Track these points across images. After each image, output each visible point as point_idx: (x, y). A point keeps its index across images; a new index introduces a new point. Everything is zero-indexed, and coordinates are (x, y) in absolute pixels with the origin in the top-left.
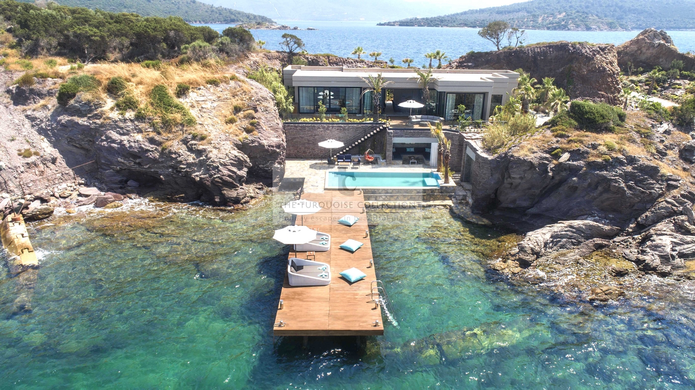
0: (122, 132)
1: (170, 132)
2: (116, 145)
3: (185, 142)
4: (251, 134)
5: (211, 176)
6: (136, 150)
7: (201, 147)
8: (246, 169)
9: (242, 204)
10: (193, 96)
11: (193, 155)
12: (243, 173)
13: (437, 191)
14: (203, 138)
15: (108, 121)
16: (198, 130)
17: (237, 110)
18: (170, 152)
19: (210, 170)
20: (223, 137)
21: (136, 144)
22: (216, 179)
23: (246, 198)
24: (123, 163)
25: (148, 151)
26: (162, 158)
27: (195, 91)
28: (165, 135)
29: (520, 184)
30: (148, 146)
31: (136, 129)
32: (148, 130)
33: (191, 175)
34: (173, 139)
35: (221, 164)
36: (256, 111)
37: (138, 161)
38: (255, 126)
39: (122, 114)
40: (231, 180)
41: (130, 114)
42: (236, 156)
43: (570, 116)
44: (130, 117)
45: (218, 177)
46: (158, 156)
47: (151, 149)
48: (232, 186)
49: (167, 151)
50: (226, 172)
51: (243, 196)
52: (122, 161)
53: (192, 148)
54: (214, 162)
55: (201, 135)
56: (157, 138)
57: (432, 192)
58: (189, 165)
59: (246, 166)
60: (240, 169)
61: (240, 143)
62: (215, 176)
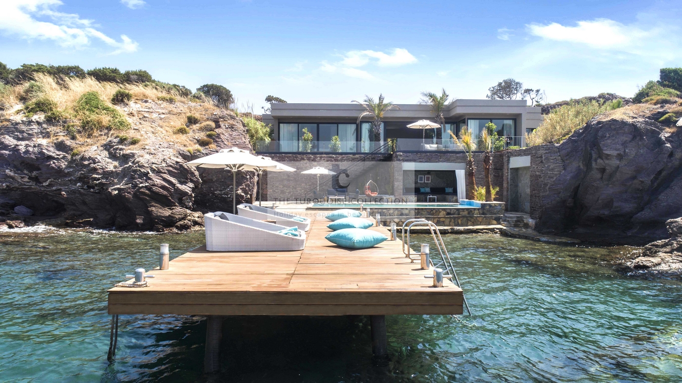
0: (21, 137)
1: (89, 136)
2: (7, 152)
3: (107, 147)
4: (207, 147)
5: (135, 186)
6: (33, 156)
7: (128, 152)
8: (191, 185)
9: (177, 228)
10: (133, 106)
11: (116, 163)
12: (187, 188)
13: (476, 212)
14: (134, 142)
15: (5, 123)
16: (131, 134)
17: (192, 121)
18: (83, 158)
19: (134, 178)
20: (166, 145)
21: (36, 149)
22: (142, 190)
23: (186, 221)
24: (12, 178)
25: (50, 158)
26: (71, 167)
27: (140, 102)
28: (80, 139)
29: (618, 167)
30: (53, 152)
31: (42, 133)
32: (59, 134)
33: (107, 189)
34: (91, 145)
35: (153, 170)
36: (218, 126)
37: (34, 173)
38: (214, 139)
39: (27, 116)
40: (165, 193)
41: (40, 117)
42: (177, 162)
43: (664, 86)
44: (38, 120)
45: (146, 187)
46: (64, 166)
47: (56, 157)
48: (166, 202)
49: (78, 157)
50: (158, 181)
51: (180, 216)
52: (12, 174)
53: (115, 153)
54: (142, 166)
55: (133, 138)
56: (69, 142)
57: (469, 213)
58: (107, 174)
59: (192, 181)
60: (181, 183)
61: (189, 154)
62: (141, 185)
